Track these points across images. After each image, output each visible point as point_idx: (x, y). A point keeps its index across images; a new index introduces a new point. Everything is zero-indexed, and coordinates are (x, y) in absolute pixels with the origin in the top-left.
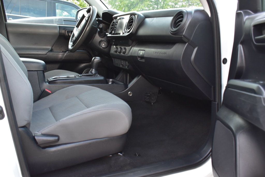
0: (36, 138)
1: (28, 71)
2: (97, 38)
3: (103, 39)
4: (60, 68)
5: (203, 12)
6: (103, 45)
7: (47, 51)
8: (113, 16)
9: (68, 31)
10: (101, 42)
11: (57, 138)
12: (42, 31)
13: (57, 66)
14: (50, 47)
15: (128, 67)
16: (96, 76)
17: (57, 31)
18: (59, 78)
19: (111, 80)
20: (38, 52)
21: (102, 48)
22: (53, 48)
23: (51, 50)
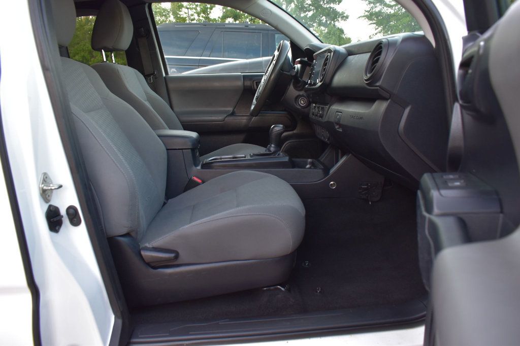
0: (143, 253)
1: (167, 150)
2: (292, 91)
3: (302, 93)
4: (246, 141)
5: (423, 39)
6: (302, 103)
7: (226, 116)
8: (314, 54)
9: (256, 83)
10: (298, 97)
11: (172, 255)
12: (217, 84)
13: (242, 137)
14: (230, 109)
15: (329, 139)
16: (276, 156)
17: (240, 83)
18: (221, 159)
19: (309, 160)
20: (211, 117)
21: (299, 107)
22: (235, 110)
23: (233, 114)
